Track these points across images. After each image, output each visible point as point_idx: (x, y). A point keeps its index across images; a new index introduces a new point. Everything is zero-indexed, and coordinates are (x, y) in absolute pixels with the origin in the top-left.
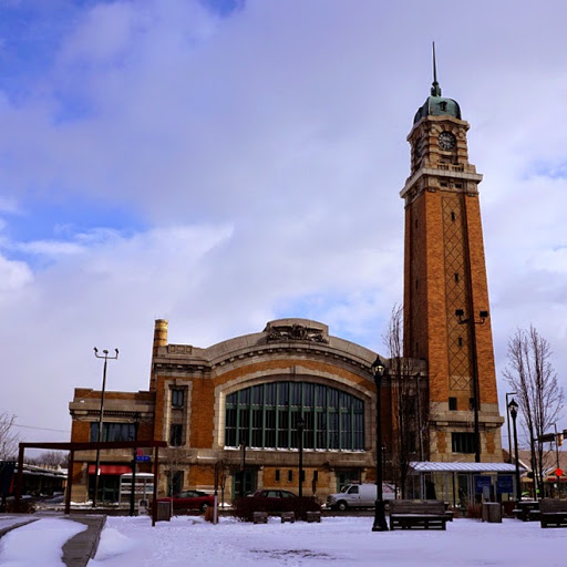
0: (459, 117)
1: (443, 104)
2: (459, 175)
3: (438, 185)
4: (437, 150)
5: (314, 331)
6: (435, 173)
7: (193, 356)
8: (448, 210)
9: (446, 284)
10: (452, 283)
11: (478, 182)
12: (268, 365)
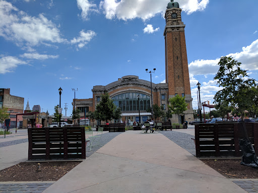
0: (178, 7)
1: (173, 4)
2: (178, 26)
3: (171, 30)
4: (171, 19)
5: (134, 78)
6: (170, 27)
7: (102, 88)
8: (174, 38)
9: (174, 60)
10: (176, 60)
11: (184, 27)
12: (122, 89)
